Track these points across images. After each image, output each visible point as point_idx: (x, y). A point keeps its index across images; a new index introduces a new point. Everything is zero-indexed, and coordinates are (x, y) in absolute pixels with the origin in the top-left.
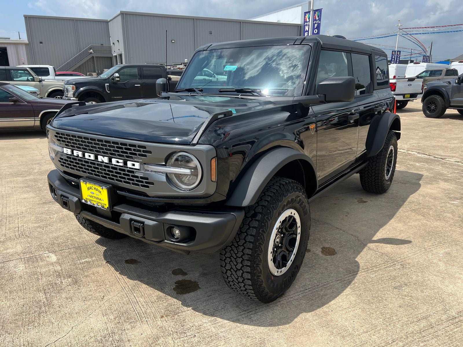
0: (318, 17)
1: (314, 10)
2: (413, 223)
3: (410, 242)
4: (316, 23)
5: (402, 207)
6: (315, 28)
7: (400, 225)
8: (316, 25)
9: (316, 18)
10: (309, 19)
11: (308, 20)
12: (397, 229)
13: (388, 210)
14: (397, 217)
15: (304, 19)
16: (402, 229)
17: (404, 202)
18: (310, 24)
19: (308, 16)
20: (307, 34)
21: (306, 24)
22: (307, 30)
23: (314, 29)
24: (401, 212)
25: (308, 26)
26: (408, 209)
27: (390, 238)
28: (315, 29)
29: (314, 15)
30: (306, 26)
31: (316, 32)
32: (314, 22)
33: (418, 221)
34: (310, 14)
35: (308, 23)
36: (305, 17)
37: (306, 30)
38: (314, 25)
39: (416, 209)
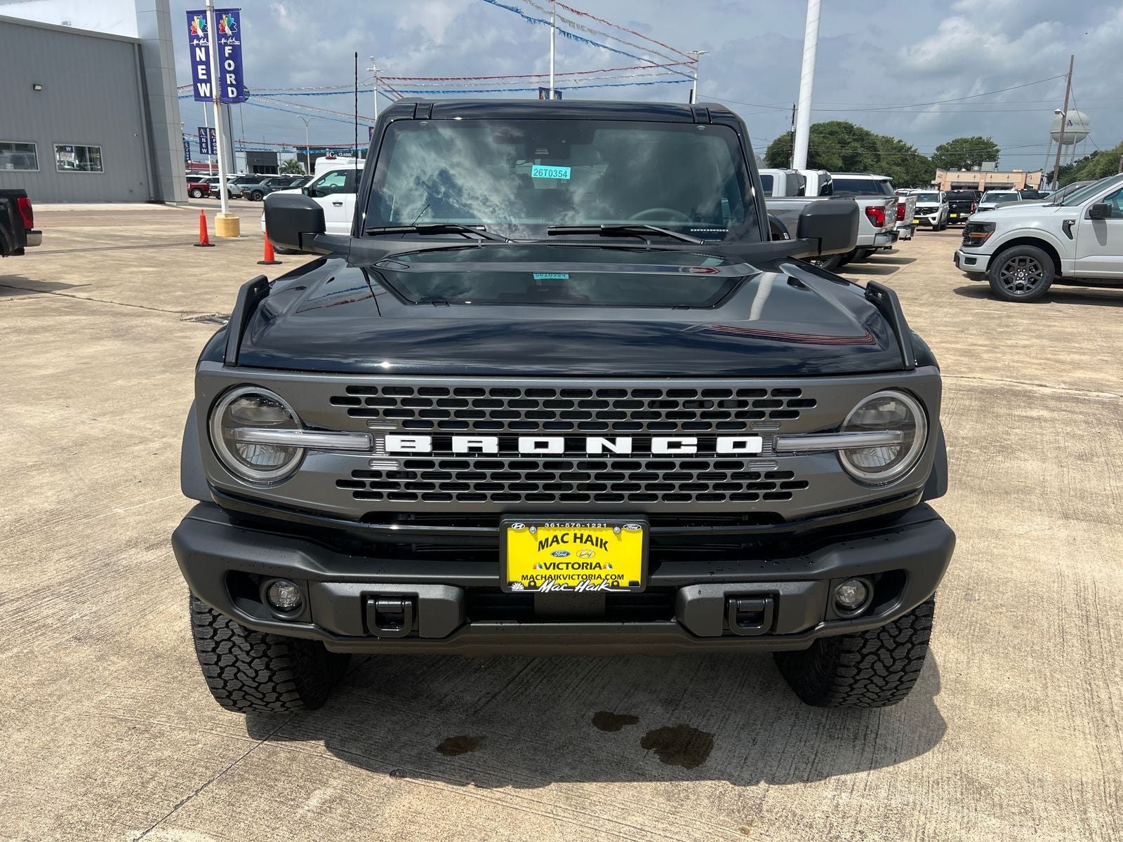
0: (231, 28)
1: (216, 10)
4: (226, 44)
6: (227, 55)
8: (228, 50)
9: (224, 30)
10: (204, 29)
11: (200, 33)
15: (190, 31)
18: (210, 44)
19: (200, 23)
20: (202, 69)
21: (195, 42)
22: (204, 59)
23: (222, 59)
25: (203, 49)
28: (228, 59)
29: (218, 23)
30: (197, 49)
31: (232, 68)
32: (219, 39)
34: (205, 18)
35: (202, 41)
36: (190, 24)
37: (198, 59)
38: (221, 48)
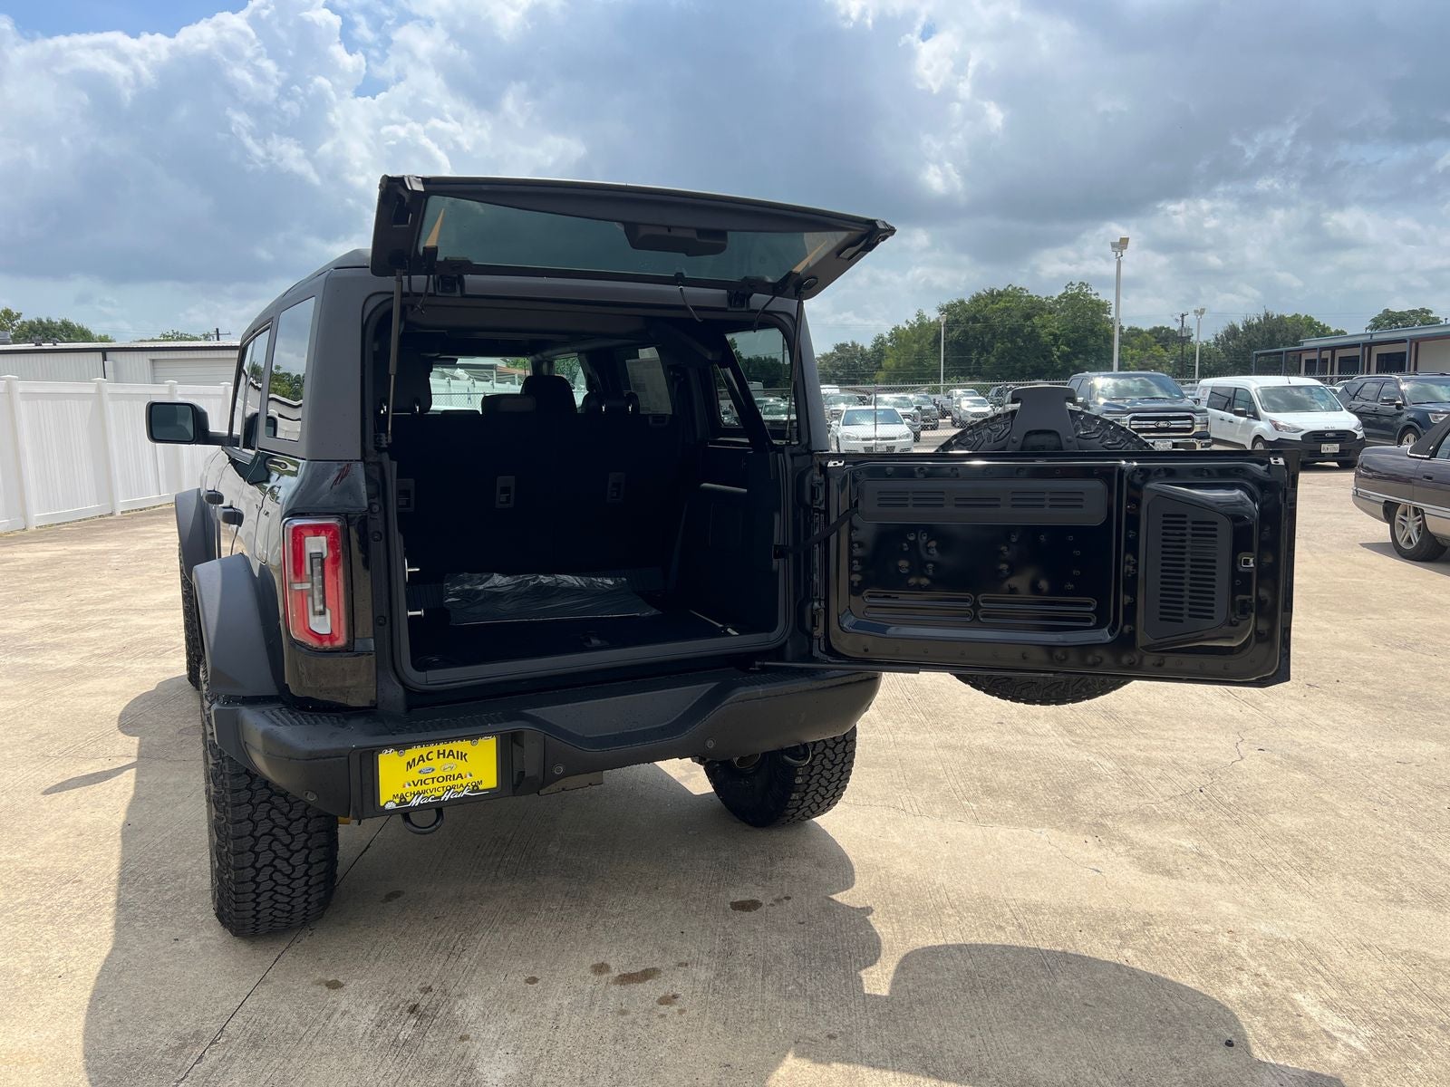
2: (52, 839)
3: (46, 793)
5: (115, 877)
7: (89, 820)
12: (90, 809)
13: (151, 846)
14: (108, 837)
16: (77, 812)
17: (121, 905)
24: (108, 859)
26: (87, 875)
27: (95, 783)
33: (39, 850)
39: (60, 890)
